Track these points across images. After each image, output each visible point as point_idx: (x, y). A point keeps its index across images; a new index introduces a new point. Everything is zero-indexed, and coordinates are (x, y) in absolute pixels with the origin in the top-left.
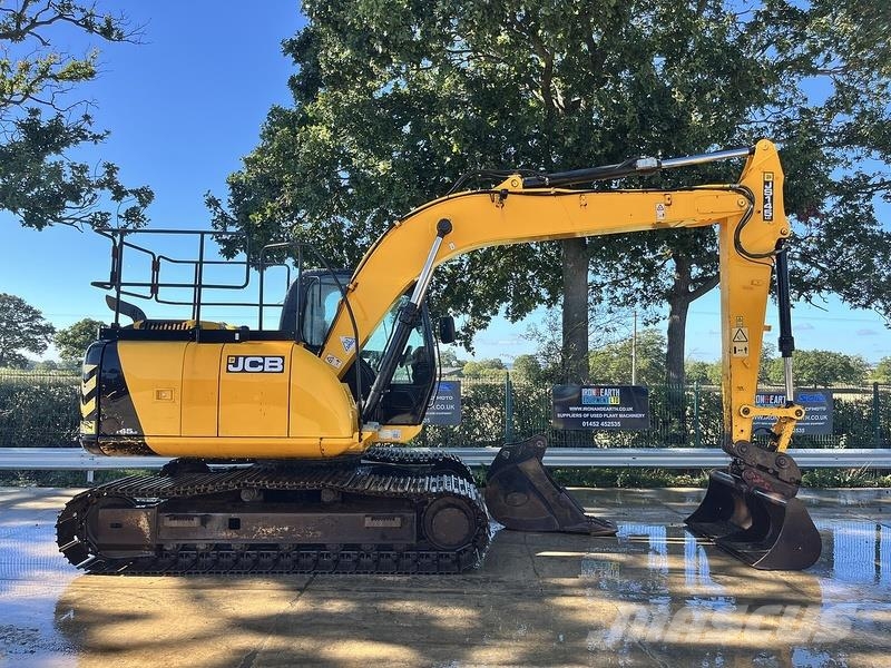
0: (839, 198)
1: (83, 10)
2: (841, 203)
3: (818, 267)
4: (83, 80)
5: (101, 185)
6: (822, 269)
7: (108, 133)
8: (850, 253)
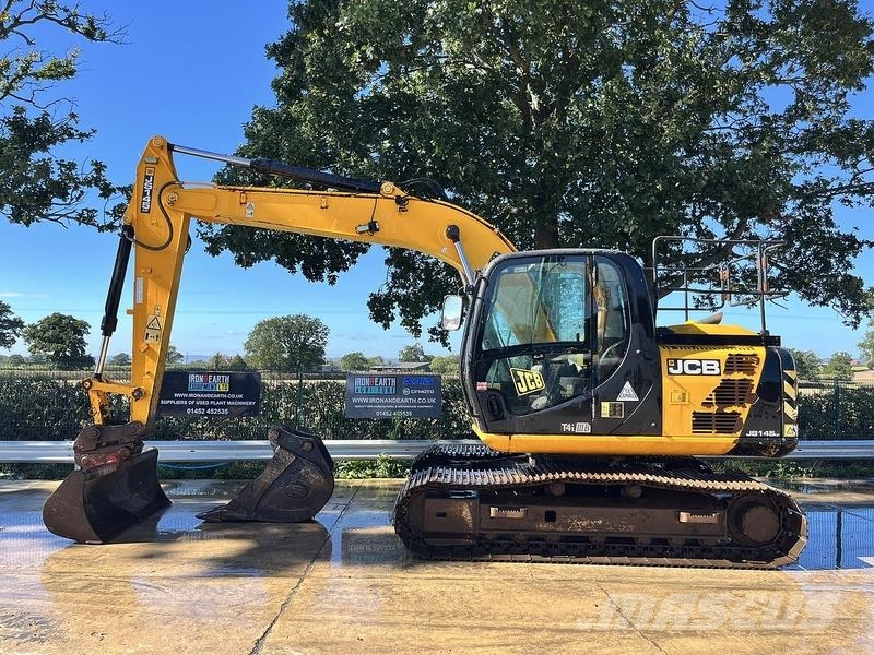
0: (798, 201)
1: (66, 10)
2: (800, 207)
3: (778, 267)
4: (63, 79)
5: (89, 184)
6: (782, 268)
7: (94, 131)
8: (808, 254)
